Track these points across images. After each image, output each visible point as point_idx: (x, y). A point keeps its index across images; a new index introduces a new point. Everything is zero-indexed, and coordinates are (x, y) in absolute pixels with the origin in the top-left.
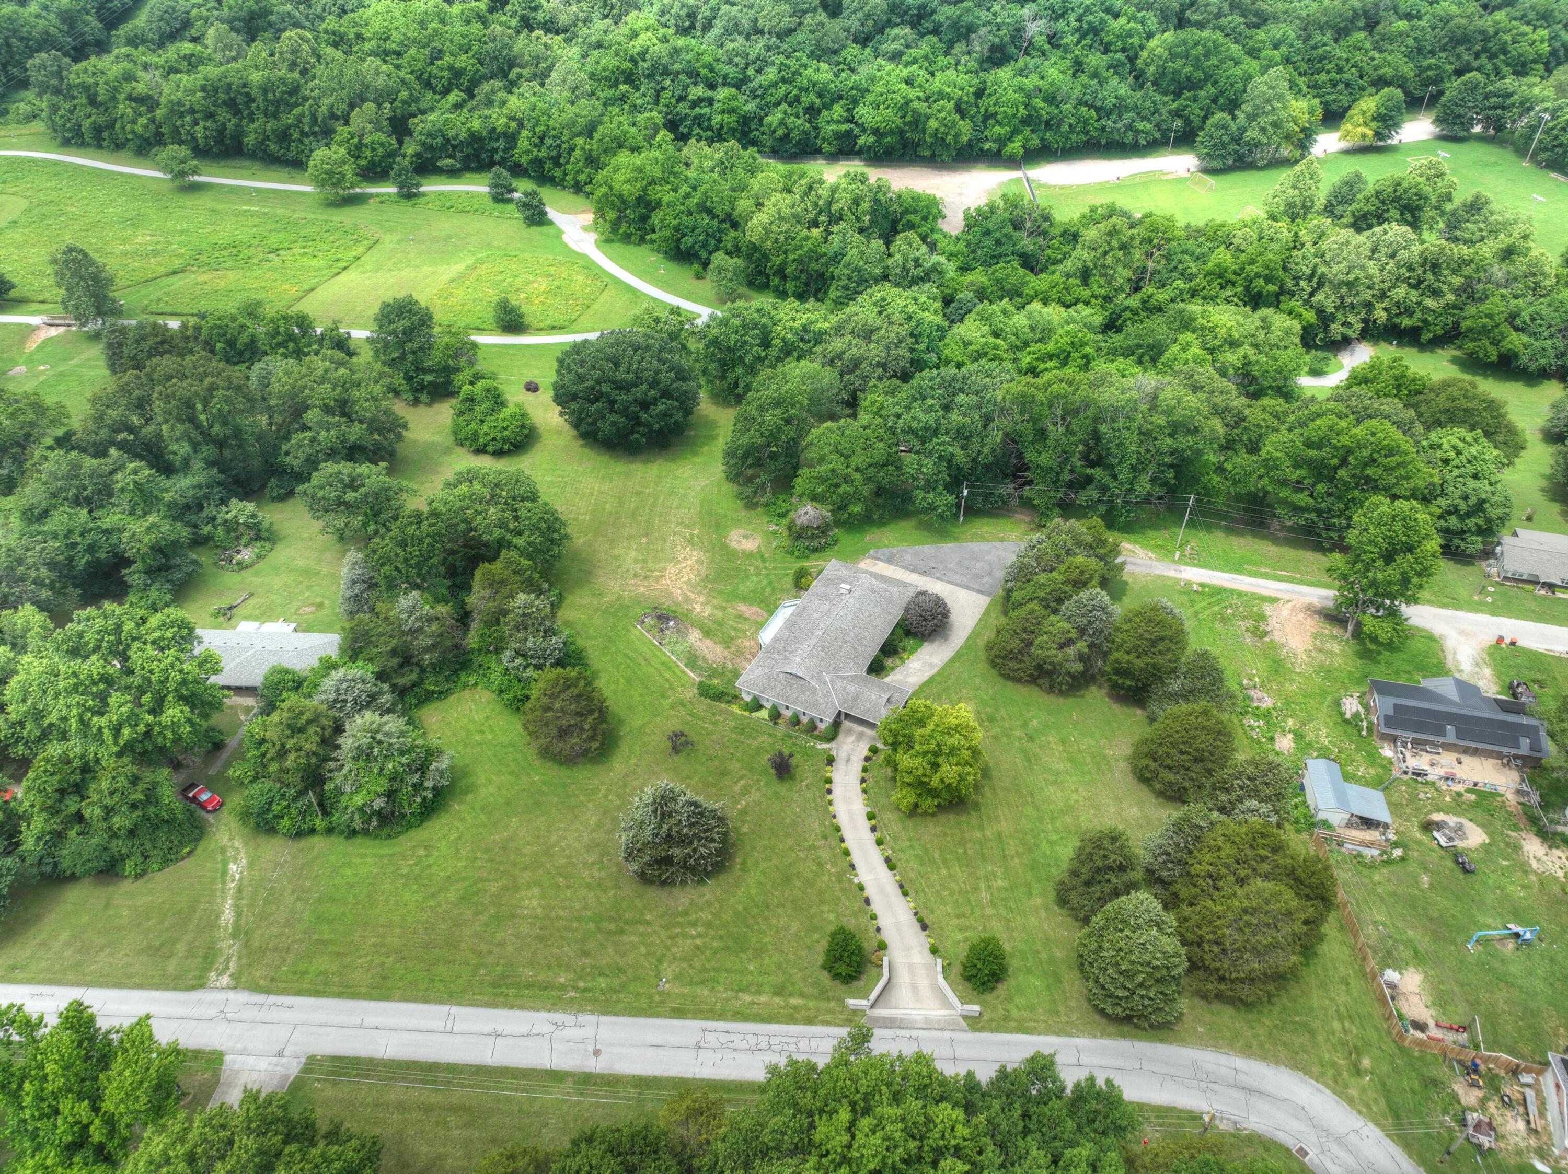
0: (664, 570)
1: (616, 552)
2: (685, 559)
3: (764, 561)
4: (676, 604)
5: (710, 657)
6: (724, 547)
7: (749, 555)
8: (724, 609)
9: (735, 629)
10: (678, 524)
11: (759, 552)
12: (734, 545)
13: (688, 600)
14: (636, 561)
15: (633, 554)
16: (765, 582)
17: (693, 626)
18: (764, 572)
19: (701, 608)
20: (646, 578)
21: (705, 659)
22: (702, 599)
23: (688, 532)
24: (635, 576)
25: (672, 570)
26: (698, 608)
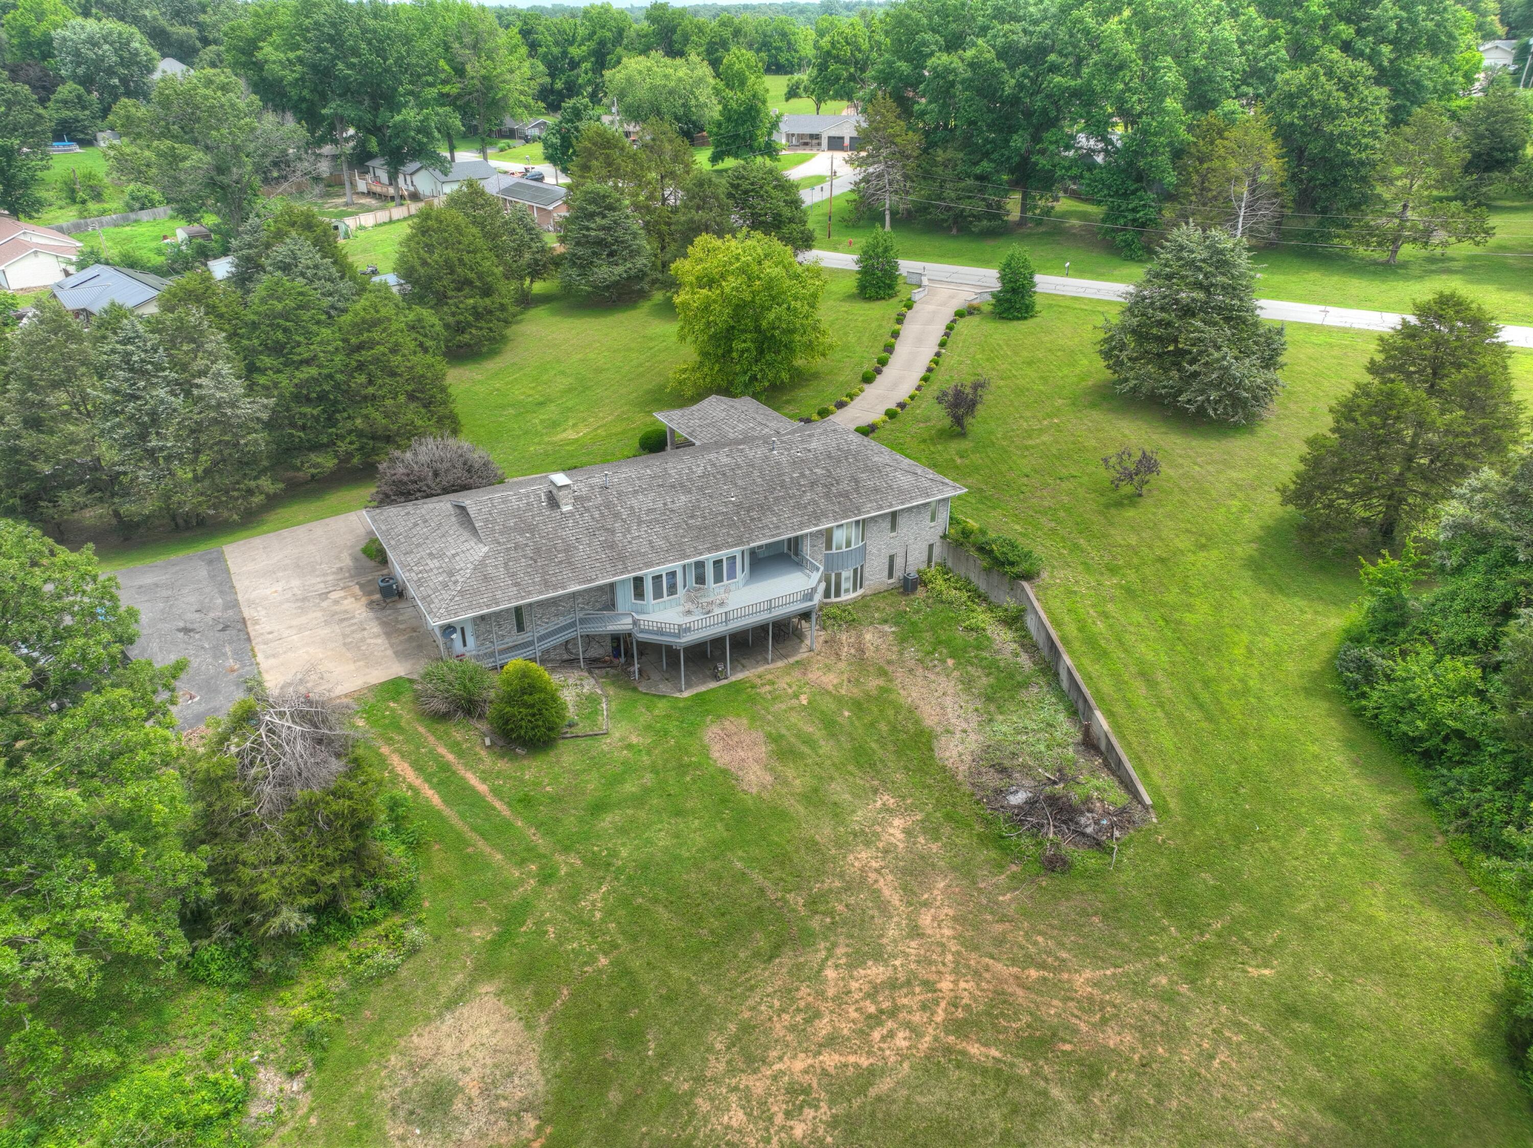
0: (934, 1068)
3: (512, 919)
4: (964, 871)
5: (947, 686)
9: (829, 725)
13: (914, 873)
16: (607, 821)
17: (947, 775)
18: (565, 864)
20: (1040, 1045)
21: (968, 683)
22: (861, 858)
25: (896, 1053)
26: (895, 830)
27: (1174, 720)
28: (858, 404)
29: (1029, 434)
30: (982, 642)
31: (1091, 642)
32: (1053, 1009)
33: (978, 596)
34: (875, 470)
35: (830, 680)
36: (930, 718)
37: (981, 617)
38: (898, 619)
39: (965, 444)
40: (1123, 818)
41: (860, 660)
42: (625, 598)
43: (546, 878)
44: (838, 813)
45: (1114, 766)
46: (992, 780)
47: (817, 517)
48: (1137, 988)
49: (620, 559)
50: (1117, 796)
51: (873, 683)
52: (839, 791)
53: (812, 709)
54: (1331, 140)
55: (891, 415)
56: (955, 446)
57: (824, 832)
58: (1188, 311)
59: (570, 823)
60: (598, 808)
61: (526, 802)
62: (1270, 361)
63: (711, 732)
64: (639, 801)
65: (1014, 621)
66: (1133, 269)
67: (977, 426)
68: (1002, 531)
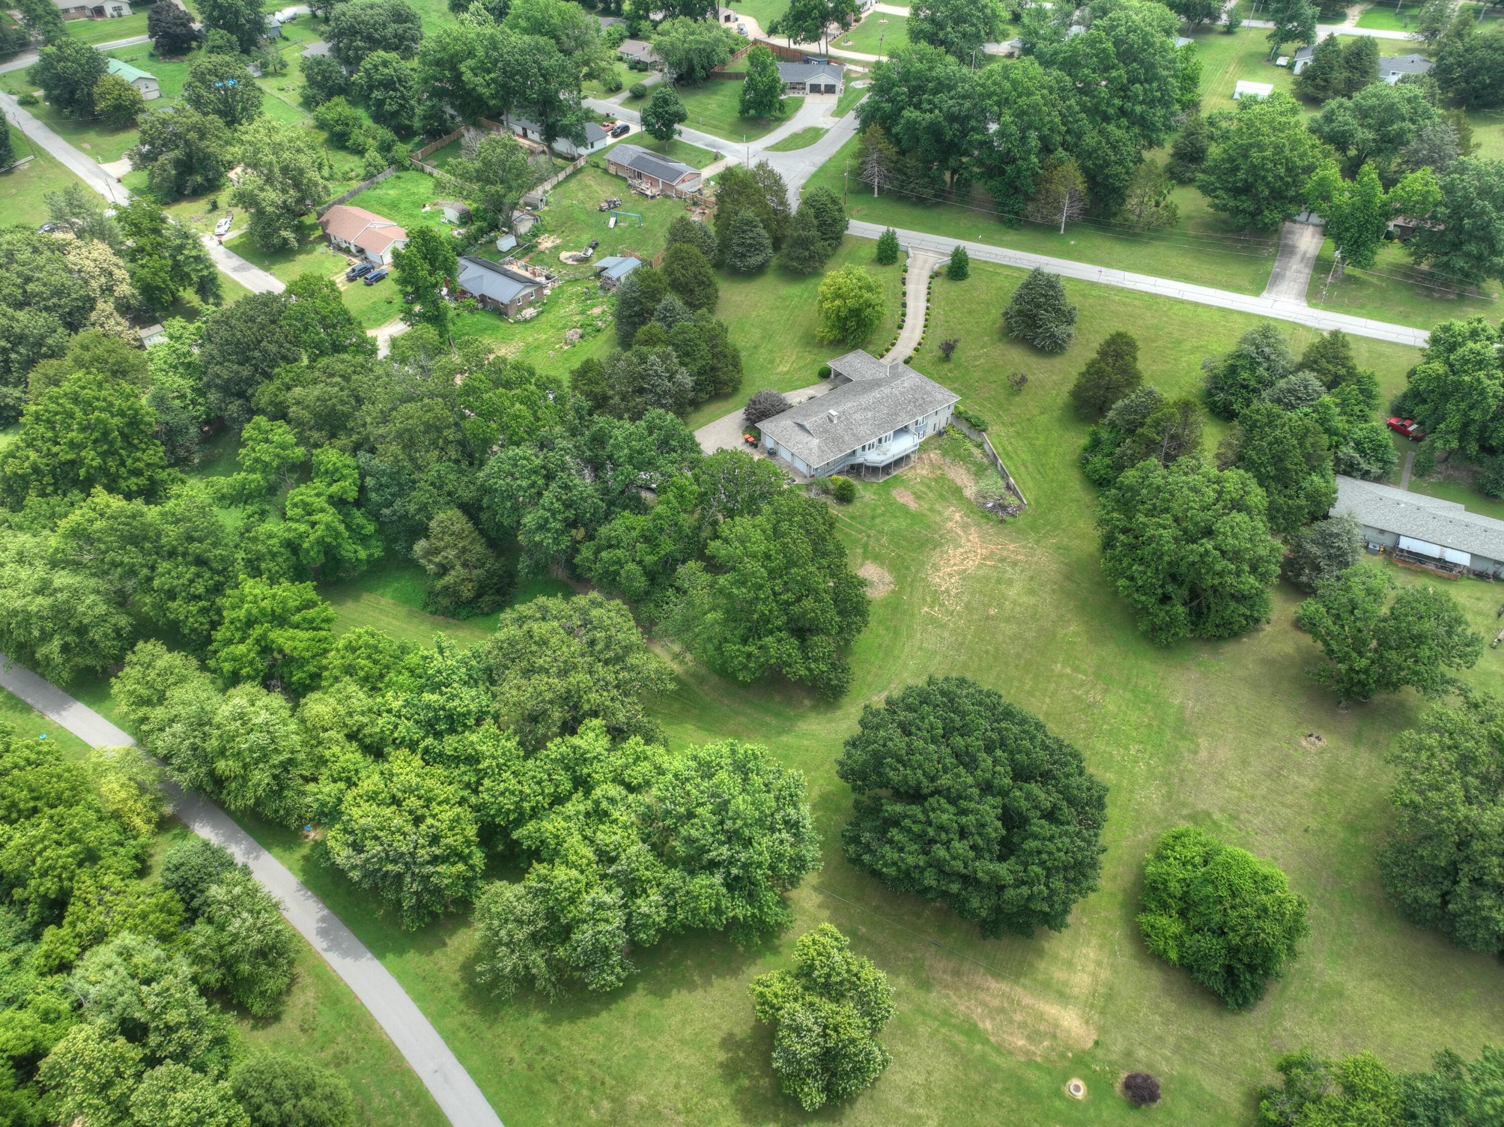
0: (980, 567)
1: (1032, 601)
2: (951, 575)
3: (865, 546)
4: (978, 525)
5: (962, 471)
6: (900, 580)
7: (877, 558)
8: (931, 510)
9: (929, 487)
10: (943, 626)
11: (865, 558)
12: (888, 578)
13: (965, 527)
14: (1010, 582)
15: (1012, 593)
16: (878, 521)
17: (968, 500)
18: (872, 533)
19: (954, 516)
20: (1003, 560)
21: (968, 470)
22: (950, 524)
23: (936, 612)
24: (1015, 564)
25: (970, 565)
26: (957, 516)
27: (1033, 478)
28: (900, 343)
29: (976, 358)
30: (970, 455)
31: (1007, 454)
32: (1005, 553)
33: (965, 436)
34: (928, 393)
35: (924, 472)
36: (959, 482)
37: (969, 445)
38: (940, 447)
39: (951, 366)
40: (1019, 508)
41: (932, 465)
42: (859, 452)
43: (869, 536)
44: (940, 513)
45: (1016, 493)
46: (981, 500)
47: (914, 416)
48: (1024, 547)
49: (858, 440)
50: (1017, 502)
51: (939, 472)
52: (938, 507)
53: (922, 482)
55: (916, 350)
56: (947, 366)
57: (938, 519)
58: (1038, 306)
59: (868, 523)
60: (873, 518)
61: (852, 518)
62: (1070, 322)
63: (894, 493)
64: (883, 514)
65: (980, 446)
66: (1012, 236)
67: (954, 355)
68: (973, 411)
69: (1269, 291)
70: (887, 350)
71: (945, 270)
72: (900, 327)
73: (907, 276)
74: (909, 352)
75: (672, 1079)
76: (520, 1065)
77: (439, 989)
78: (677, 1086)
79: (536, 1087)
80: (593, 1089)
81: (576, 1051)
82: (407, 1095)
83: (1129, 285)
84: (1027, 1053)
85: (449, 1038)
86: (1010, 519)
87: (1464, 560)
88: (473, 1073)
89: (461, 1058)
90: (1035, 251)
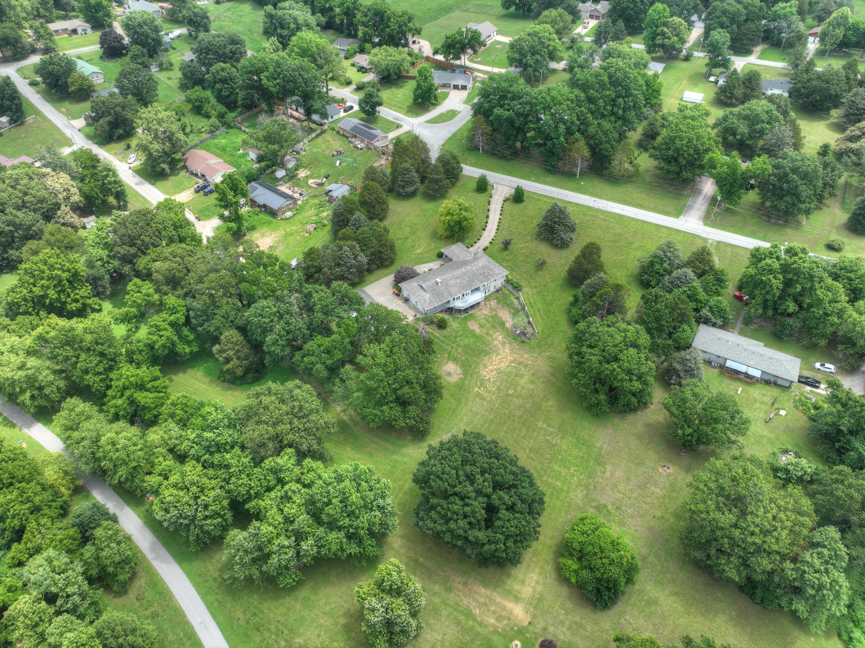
0: (507, 367)
1: (532, 387)
2: (492, 371)
3: (450, 353)
4: (510, 343)
5: (506, 312)
6: (465, 372)
7: (455, 360)
8: (487, 334)
9: (488, 321)
10: (484, 399)
11: (449, 359)
12: (459, 371)
13: (503, 344)
14: (522, 376)
15: (522, 382)
16: (458, 339)
17: (507, 329)
18: (454, 346)
19: (499, 337)
20: (520, 363)
21: (510, 312)
22: (496, 342)
23: (482, 391)
24: (526, 366)
25: (503, 365)
26: (500, 338)
27: (542, 319)
28: (482, 239)
29: (522, 249)
30: (512, 303)
31: (530, 304)
32: (522, 360)
33: (511, 293)
34: (491, 270)
35: (486, 312)
36: (504, 319)
37: (512, 298)
38: (497, 298)
39: (508, 252)
40: (533, 335)
41: (491, 309)
42: (452, 301)
43: (452, 348)
44: (491, 336)
45: (532, 327)
46: (514, 329)
47: (482, 282)
48: (532, 357)
49: (451, 295)
50: (532, 331)
51: (494, 313)
52: (491, 332)
53: (484, 318)
54: (601, 150)
55: (491, 243)
56: (506, 253)
57: (490, 339)
58: (555, 222)
59: (453, 340)
60: (456, 337)
61: (445, 337)
62: (573, 231)
63: (469, 323)
64: (461, 335)
65: (518, 298)
66: (551, 178)
67: (510, 247)
68: (516, 278)
69: (684, 216)
70: (475, 243)
71: (511, 197)
72: (484, 230)
73: (491, 200)
74: (487, 244)
75: (317, 632)
76: (242, 622)
77: (206, 581)
78: (319, 636)
79: (249, 633)
80: (277, 635)
81: (271, 615)
82: (186, 634)
83: (609, 209)
84: (494, 626)
85: (209, 606)
86: (527, 341)
87: (757, 374)
88: (219, 624)
89: (214, 617)
90: (562, 187)
